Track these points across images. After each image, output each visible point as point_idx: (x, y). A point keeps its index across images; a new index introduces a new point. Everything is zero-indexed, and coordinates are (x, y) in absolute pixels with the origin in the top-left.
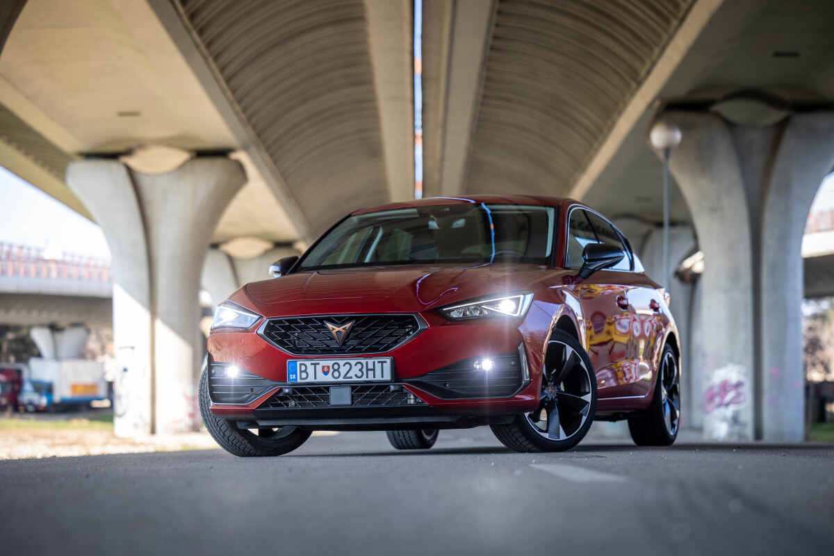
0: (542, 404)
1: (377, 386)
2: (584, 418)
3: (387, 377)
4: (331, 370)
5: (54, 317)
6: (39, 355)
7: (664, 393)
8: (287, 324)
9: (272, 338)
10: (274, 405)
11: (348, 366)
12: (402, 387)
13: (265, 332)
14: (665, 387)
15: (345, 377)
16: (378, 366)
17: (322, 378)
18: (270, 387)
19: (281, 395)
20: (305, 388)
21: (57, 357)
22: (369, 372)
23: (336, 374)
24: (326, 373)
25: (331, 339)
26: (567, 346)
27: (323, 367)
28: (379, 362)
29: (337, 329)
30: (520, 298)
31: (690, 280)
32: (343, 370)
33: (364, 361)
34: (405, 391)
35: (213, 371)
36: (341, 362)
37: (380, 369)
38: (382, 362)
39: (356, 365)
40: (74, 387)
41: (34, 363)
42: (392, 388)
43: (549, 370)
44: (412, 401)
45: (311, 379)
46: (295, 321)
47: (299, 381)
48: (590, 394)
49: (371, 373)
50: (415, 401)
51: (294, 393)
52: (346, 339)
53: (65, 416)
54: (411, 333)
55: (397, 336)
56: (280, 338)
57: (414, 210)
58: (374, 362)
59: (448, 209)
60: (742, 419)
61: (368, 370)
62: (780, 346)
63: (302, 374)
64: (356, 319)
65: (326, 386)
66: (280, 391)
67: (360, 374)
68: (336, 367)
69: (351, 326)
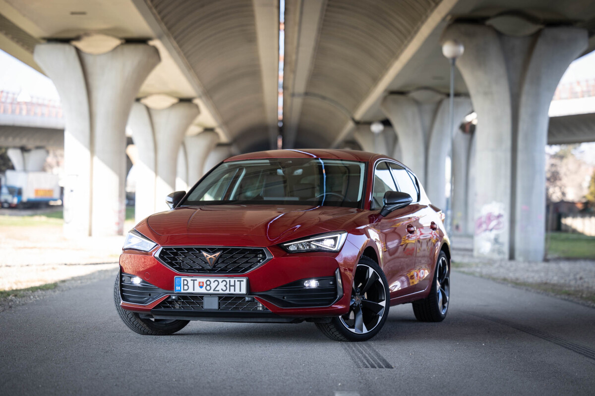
0: (351, 308)
1: (236, 297)
2: (380, 318)
3: (244, 291)
4: (205, 285)
5: (24, 142)
6: (12, 168)
7: (438, 285)
8: (175, 251)
9: (164, 260)
10: (164, 307)
12: (254, 299)
13: (160, 255)
14: (439, 281)
15: (214, 290)
16: (238, 284)
17: (198, 290)
18: (162, 294)
19: (170, 300)
20: (187, 296)
21: (25, 170)
23: (208, 288)
24: (201, 287)
25: (206, 263)
26: (370, 268)
27: (200, 282)
28: (238, 281)
29: (210, 256)
30: (337, 237)
31: (469, 130)
32: (213, 285)
33: (228, 280)
34: (256, 301)
35: (123, 279)
36: (212, 280)
37: (239, 286)
38: (240, 281)
39: (222, 282)
40: (37, 191)
41: (9, 173)
42: (247, 299)
43: (356, 285)
44: (261, 309)
45: (191, 290)
46: (181, 249)
47: (182, 291)
48: (385, 301)
49: (232, 288)
50: (263, 308)
51: (179, 299)
52: (216, 263)
53: (29, 212)
54: (261, 261)
55: (251, 262)
56: (170, 261)
57: (268, 161)
58: (235, 281)
59: (291, 162)
60: (501, 240)
61: (230, 286)
62: (530, 190)
63: (185, 286)
64: (224, 250)
65: (201, 296)
66: (170, 297)
67: (224, 289)
68: (208, 283)
69: (219, 255)
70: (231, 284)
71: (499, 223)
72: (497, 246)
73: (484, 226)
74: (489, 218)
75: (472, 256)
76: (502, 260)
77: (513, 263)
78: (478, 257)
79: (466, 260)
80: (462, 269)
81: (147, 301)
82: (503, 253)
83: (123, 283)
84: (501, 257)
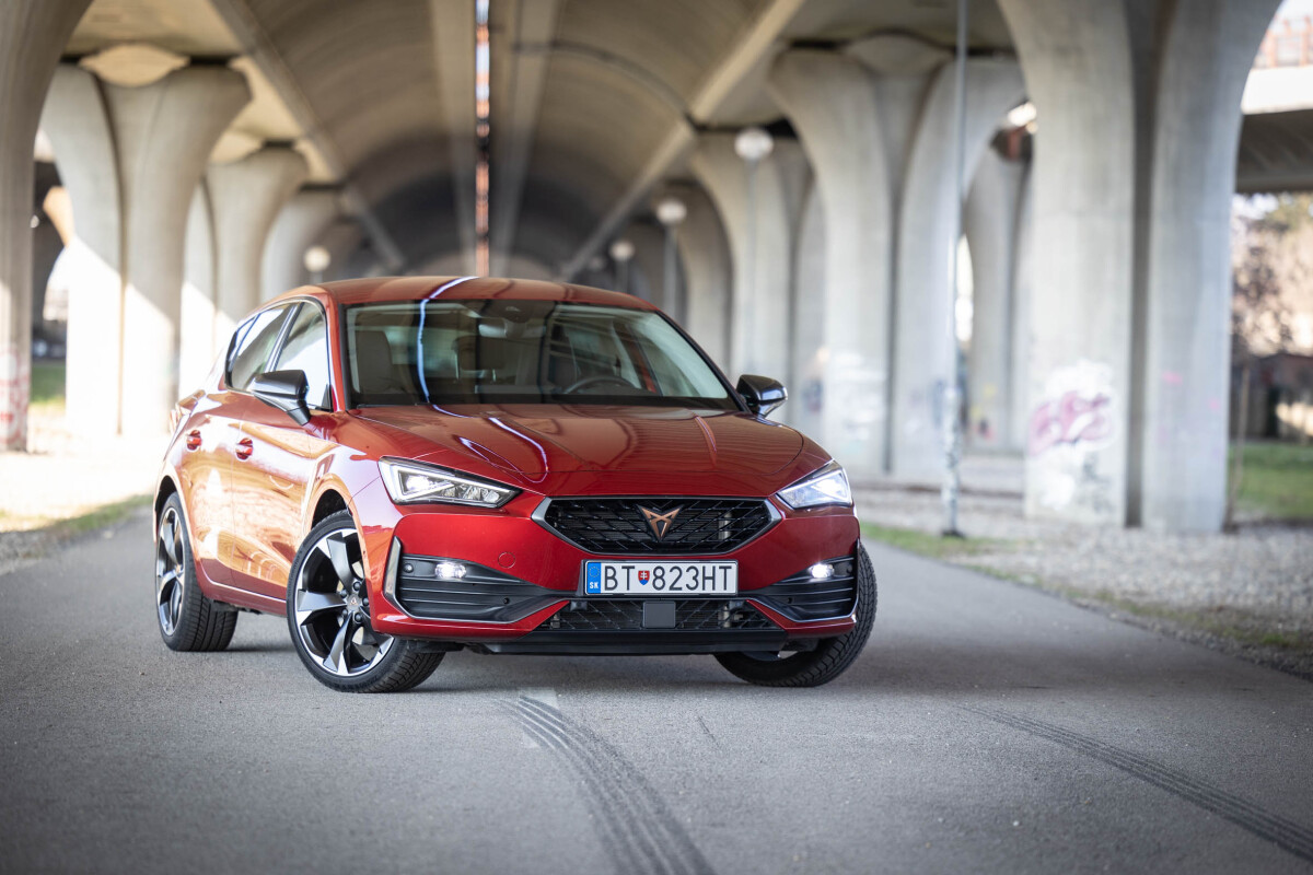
1: (710, 602)
3: (732, 589)
4: (652, 577)
9: (557, 525)
11: (676, 572)
12: (748, 604)
13: (546, 516)
15: (671, 588)
16: (720, 574)
17: (637, 588)
19: (569, 610)
20: (612, 601)
22: (706, 581)
23: (659, 583)
24: (644, 581)
25: (650, 531)
27: (640, 572)
28: (721, 568)
29: (659, 517)
32: (670, 577)
33: (699, 566)
36: (667, 566)
37: (722, 578)
38: (725, 568)
39: (688, 570)
42: (733, 604)
45: (621, 589)
47: (603, 591)
49: (709, 583)
51: (590, 608)
58: (714, 568)
60: (1101, 470)
61: (705, 578)
62: (1185, 328)
63: (609, 581)
64: (685, 504)
65: (639, 600)
66: (569, 605)
67: (693, 584)
68: (659, 573)
69: (679, 514)
70: (707, 575)
71: (1096, 422)
72: (1091, 487)
73: (1055, 430)
74: (1070, 407)
76: (1103, 528)
77: (1135, 536)
78: (1038, 519)
81: (497, 616)
82: (1109, 507)
83: (406, 576)
84: (1102, 517)
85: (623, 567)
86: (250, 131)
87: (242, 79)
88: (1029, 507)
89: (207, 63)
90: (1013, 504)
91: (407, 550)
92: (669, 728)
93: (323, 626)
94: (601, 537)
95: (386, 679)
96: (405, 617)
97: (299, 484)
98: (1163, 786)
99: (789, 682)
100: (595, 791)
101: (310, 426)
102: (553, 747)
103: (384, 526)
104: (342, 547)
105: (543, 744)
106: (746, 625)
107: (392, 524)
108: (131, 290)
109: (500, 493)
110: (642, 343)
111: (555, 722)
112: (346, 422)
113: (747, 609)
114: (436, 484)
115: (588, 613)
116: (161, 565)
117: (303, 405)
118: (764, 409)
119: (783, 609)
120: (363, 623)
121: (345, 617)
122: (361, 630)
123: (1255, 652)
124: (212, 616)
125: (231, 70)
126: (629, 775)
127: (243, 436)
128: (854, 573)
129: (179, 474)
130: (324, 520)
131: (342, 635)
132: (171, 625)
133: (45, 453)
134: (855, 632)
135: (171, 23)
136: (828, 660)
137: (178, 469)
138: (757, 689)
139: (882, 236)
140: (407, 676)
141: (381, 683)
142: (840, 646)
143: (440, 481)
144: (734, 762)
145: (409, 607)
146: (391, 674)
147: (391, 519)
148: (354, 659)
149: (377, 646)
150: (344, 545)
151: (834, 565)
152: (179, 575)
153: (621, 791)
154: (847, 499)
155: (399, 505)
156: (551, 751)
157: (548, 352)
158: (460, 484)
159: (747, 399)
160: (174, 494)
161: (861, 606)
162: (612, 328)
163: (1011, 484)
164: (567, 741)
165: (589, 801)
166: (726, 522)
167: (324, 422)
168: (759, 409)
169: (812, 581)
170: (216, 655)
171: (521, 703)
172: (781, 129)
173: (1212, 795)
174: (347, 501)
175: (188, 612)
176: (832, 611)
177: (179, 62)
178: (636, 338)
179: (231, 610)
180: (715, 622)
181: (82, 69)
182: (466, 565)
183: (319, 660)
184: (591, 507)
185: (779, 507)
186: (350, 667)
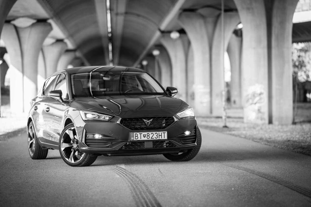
1: (161, 141)
3: (166, 138)
4: (146, 136)
11: (152, 134)
12: (170, 141)
13: (120, 122)
15: (151, 138)
16: (163, 134)
17: (143, 139)
19: (127, 145)
20: (137, 142)
22: (160, 136)
23: (148, 137)
24: (144, 137)
27: (144, 135)
28: (163, 133)
29: (148, 121)
32: (151, 136)
33: (158, 133)
36: (150, 133)
37: (163, 135)
38: (164, 133)
39: (155, 134)
42: (166, 142)
45: (139, 139)
47: (135, 140)
49: (160, 137)
58: (161, 133)
60: (262, 110)
61: (159, 136)
62: (281, 75)
63: (136, 137)
64: (154, 118)
65: (144, 141)
66: (127, 143)
67: (156, 137)
68: (148, 135)
69: (152, 120)
70: (160, 135)
71: (260, 99)
72: (260, 115)
73: (250, 101)
74: (254, 95)
75: (243, 122)
76: (263, 125)
77: (271, 126)
78: (247, 123)
79: (238, 125)
80: (233, 132)
81: (109, 147)
82: (264, 119)
83: (87, 138)
84: (263, 122)
85: (139, 134)
86: (53, 37)
87: (50, 25)
88: (245, 120)
89: (41, 21)
90: (241, 120)
91: (87, 132)
92: (151, 172)
93: (68, 151)
94: (134, 127)
95: (83, 163)
96: (87, 148)
97: (61, 117)
98: (270, 180)
99: (181, 160)
100: (132, 186)
101: (63, 103)
102: (123, 177)
103: (82, 126)
104: (72, 132)
105: (121, 176)
106: (170, 147)
107: (83, 126)
108: (25, 77)
109: (109, 117)
110: (143, 80)
111: (124, 171)
112: (72, 102)
113: (170, 143)
114: (94, 116)
115: (131, 145)
116: (29, 139)
117: (61, 98)
118: (173, 95)
119: (179, 142)
120: (78, 150)
121: (73, 149)
122: (77, 152)
123: (296, 150)
124: (42, 151)
125: (47, 23)
126: (141, 182)
127: (47, 106)
128: (196, 133)
129: (33, 117)
130: (67, 125)
131: (72, 153)
132: (32, 153)
133: (5, 117)
134: (196, 147)
135: (32, 12)
136: (190, 154)
137: (32, 116)
138: (173, 162)
139: (207, 56)
140: (88, 162)
141: (82, 164)
142: (193, 151)
143: (95, 115)
144: (166, 178)
145: (88, 145)
146: (85, 162)
147: (83, 124)
148: (76, 159)
149: (81, 155)
150: (72, 131)
151: (191, 131)
152: (34, 141)
153: (138, 186)
154: (193, 115)
155: (85, 121)
156: (122, 178)
157: (121, 83)
158: (99, 115)
159: (169, 92)
160: (32, 122)
161: (198, 141)
162: (136, 77)
163: (241, 115)
164: (126, 175)
165: (130, 188)
166: (164, 122)
167: (66, 102)
168: (172, 95)
169: (186, 135)
170: (43, 160)
171: (116, 167)
172: (182, 32)
173: (281, 181)
174: (72, 121)
175: (36, 150)
176: (191, 142)
177: (34, 21)
178: (142, 79)
179: (46, 149)
180: (162, 146)
181: (11, 24)
182: (102, 135)
183: (67, 159)
184: (131, 119)
185: (177, 118)
186: (75, 160)
